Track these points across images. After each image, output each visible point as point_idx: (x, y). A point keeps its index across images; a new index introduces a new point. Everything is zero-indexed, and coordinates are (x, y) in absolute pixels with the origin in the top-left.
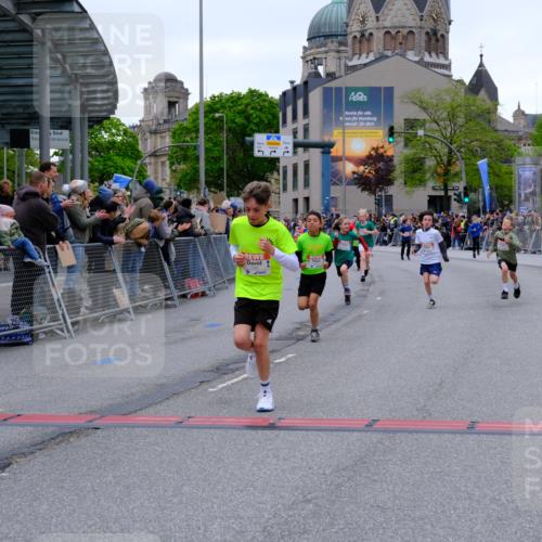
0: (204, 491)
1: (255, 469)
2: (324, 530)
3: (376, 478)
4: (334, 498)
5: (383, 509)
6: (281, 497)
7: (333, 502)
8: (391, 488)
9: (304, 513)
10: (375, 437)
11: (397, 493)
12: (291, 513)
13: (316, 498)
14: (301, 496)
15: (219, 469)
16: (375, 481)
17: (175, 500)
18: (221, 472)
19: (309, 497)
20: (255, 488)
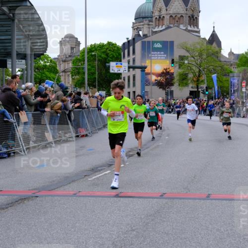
0: (86, 225)
1: (109, 215)
2: (140, 243)
3: (164, 220)
4: (145, 229)
5: (167, 234)
6: (121, 229)
7: (145, 231)
8: (171, 224)
9: (131, 236)
10: (164, 201)
11: (174, 227)
12: (126, 236)
13: (137, 229)
14: (130, 228)
15: (93, 215)
16: (164, 221)
17: (73, 230)
18: (94, 217)
19: (134, 228)
20: (109, 224)
